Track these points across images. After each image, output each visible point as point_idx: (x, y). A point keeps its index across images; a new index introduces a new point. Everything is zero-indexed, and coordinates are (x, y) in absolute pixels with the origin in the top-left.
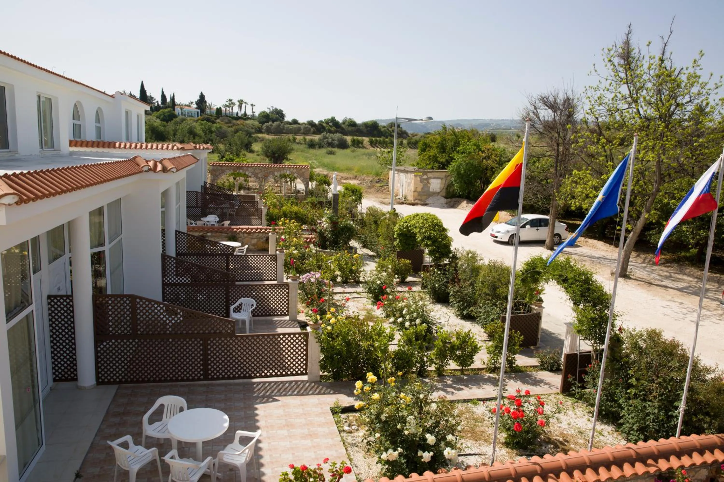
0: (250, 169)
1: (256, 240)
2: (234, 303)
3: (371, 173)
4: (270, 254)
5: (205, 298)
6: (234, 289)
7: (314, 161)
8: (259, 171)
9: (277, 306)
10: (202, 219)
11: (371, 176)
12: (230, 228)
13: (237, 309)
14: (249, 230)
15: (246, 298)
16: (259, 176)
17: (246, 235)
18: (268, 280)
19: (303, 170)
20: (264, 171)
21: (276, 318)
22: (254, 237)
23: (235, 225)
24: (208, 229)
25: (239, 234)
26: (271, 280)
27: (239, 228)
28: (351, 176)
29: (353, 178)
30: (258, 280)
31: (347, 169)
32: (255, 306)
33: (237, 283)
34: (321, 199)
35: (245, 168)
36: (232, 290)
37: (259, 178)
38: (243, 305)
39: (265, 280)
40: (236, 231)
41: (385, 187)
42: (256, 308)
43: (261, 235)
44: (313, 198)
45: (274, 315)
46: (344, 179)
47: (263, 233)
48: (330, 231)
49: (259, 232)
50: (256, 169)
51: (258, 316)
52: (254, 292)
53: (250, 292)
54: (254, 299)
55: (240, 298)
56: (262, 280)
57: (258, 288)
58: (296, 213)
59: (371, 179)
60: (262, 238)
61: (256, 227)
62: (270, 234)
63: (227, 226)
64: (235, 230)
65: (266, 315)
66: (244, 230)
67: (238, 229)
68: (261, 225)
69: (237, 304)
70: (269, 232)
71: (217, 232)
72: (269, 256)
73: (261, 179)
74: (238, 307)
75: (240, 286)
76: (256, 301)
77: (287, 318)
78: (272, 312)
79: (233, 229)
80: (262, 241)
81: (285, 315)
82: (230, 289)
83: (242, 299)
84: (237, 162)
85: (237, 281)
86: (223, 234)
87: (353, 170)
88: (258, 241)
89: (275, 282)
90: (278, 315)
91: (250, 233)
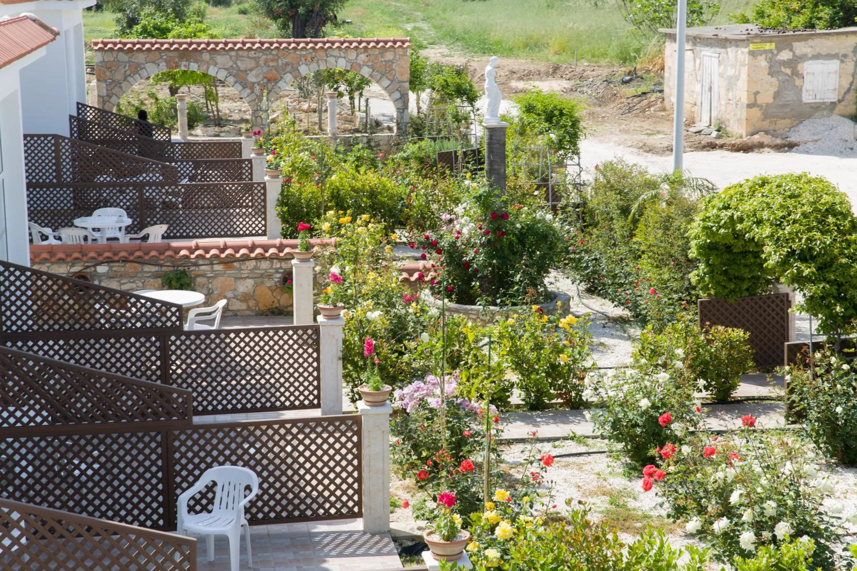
0: (220, 59)
1: (250, 283)
2: (191, 485)
3: (604, 55)
4: (295, 324)
5: (96, 472)
6: (189, 437)
8: (251, 64)
10: (77, 221)
11: (603, 62)
12: (169, 247)
13: (198, 502)
14: (229, 251)
15: (228, 466)
16: (252, 78)
17: (218, 268)
18: (293, 407)
19: (389, 56)
20: (266, 62)
21: (321, 527)
22: (245, 273)
23: (182, 237)
24: (99, 254)
25: (196, 265)
26: (302, 406)
27: (197, 248)
28: (542, 67)
29: (547, 74)
30: (264, 409)
31: (526, 46)
32: (256, 490)
33: (197, 420)
34: (450, 146)
35: (206, 56)
36: (183, 443)
37: (252, 86)
38: (218, 489)
39: (284, 408)
40: (187, 257)
41: (654, 97)
42: (259, 497)
43: (264, 265)
44: (423, 144)
45: (317, 518)
46: (521, 79)
47: (271, 258)
48: (482, 245)
49: (261, 258)
50: (238, 56)
52: (252, 445)
53: (240, 446)
54: (253, 468)
55: (209, 466)
56: (273, 408)
57: (264, 432)
58: (373, 194)
59: (605, 72)
60: (270, 276)
61: (248, 240)
62: (294, 262)
63: (159, 240)
64: (183, 252)
65: (291, 518)
66: (213, 252)
67: (192, 251)
68: (264, 234)
69: (199, 485)
70: (291, 257)
71: (125, 260)
72: (296, 329)
73: (257, 88)
74: (203, 495)
75: (207, 428)
76: (259, 474)
77: (358, 524)
78: (309, 507)
79: (177, 250)
80: (269, 283)
81: (352, 515)
82: (177, 438)
83: (216, 468)
84: (179, 36)
85: (197, 413)
86: (147, 268)
87: (546, 45)
88: (256, 285)
89: (316, 413)
90: (328, 517)
91: (229, 262)
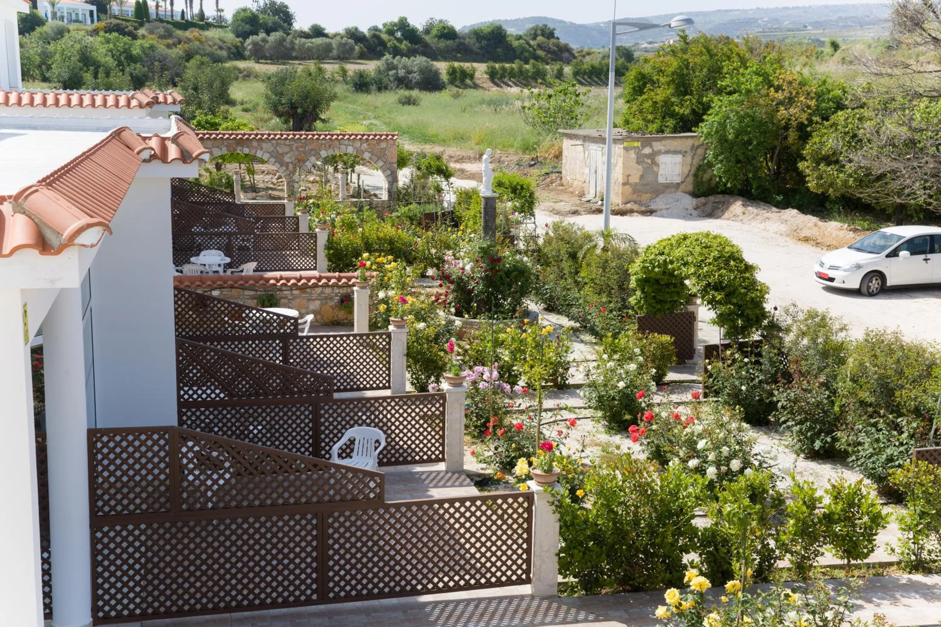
0: (264, 145)
1: (318, 303)
2: (339, 439)
3: (512, 146)
4: (356, 331)
6: (331, 408)
7: (375, 122)
8: (286, 149)
9: (413, 442)
10: (193, 259)
11: (511, 151)
12: (262, 278)
13: (344, 451)
14: (303, 281)
15: (364, 427)
16: (287, 159)
17: (296, 292)
18: (372, 388)
19: (383, 145)
20: (297, 148)
21: (418, 469)
22: (314, 296)
23: (271, 270)
24: (214, 283)
25: (281, 290)
26: (378, 388)
27: (282, 278)
28: (471, 153)
29: (475, 159)
30: (352, 389)
31: (455, 138)
32: (383, 444)
33: (336, 396)
34: (430, 208)
35: (255, 144)
36: (327, 412)
37: (287, 165)
38: (357, 442)
39: (365, 389)
40: (274, 285)
41: (554, 176)
42: (385, 448)
43: (328, 291)
44: (411, 207)
45: (415, 462)
46: (457, 161)
47: (333, 286)
48: (481, 278)
49: (326, 285)
50: (277, 144)
51: (389, 463)
52: (364, 414)
53: (356, 414)
54: (381, 428)
55: (352, 426)
56: (359, 389)
58: (391, 242)
59: (515, 158)
60: (331, 299)
62: (355, 288)
63: (251, 273)
64: (272, 282)
65: (397, 463)
66: (293, 281)
67: (278, 280)
69: (344, 440)
70: (354, 285)
71: (232, 287)
72: (355, 336)
73: (291, 166)
74: (348, 446)
75: (343, 401)
76: (385, 432)
77: (441, 466)
78: (409, 455)
79: (268, 280)
80: (331, 303)
81: (438, 460)
82: (322, 408)
83: (356, 428)
84: (227, 129)
86: (247, 293)
87: (469, 138)
88: (322, 305)
89: (387, 393)
90: (422, 462)
91: (304, 288)
